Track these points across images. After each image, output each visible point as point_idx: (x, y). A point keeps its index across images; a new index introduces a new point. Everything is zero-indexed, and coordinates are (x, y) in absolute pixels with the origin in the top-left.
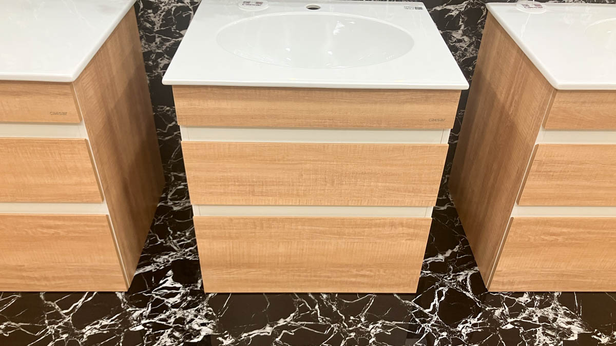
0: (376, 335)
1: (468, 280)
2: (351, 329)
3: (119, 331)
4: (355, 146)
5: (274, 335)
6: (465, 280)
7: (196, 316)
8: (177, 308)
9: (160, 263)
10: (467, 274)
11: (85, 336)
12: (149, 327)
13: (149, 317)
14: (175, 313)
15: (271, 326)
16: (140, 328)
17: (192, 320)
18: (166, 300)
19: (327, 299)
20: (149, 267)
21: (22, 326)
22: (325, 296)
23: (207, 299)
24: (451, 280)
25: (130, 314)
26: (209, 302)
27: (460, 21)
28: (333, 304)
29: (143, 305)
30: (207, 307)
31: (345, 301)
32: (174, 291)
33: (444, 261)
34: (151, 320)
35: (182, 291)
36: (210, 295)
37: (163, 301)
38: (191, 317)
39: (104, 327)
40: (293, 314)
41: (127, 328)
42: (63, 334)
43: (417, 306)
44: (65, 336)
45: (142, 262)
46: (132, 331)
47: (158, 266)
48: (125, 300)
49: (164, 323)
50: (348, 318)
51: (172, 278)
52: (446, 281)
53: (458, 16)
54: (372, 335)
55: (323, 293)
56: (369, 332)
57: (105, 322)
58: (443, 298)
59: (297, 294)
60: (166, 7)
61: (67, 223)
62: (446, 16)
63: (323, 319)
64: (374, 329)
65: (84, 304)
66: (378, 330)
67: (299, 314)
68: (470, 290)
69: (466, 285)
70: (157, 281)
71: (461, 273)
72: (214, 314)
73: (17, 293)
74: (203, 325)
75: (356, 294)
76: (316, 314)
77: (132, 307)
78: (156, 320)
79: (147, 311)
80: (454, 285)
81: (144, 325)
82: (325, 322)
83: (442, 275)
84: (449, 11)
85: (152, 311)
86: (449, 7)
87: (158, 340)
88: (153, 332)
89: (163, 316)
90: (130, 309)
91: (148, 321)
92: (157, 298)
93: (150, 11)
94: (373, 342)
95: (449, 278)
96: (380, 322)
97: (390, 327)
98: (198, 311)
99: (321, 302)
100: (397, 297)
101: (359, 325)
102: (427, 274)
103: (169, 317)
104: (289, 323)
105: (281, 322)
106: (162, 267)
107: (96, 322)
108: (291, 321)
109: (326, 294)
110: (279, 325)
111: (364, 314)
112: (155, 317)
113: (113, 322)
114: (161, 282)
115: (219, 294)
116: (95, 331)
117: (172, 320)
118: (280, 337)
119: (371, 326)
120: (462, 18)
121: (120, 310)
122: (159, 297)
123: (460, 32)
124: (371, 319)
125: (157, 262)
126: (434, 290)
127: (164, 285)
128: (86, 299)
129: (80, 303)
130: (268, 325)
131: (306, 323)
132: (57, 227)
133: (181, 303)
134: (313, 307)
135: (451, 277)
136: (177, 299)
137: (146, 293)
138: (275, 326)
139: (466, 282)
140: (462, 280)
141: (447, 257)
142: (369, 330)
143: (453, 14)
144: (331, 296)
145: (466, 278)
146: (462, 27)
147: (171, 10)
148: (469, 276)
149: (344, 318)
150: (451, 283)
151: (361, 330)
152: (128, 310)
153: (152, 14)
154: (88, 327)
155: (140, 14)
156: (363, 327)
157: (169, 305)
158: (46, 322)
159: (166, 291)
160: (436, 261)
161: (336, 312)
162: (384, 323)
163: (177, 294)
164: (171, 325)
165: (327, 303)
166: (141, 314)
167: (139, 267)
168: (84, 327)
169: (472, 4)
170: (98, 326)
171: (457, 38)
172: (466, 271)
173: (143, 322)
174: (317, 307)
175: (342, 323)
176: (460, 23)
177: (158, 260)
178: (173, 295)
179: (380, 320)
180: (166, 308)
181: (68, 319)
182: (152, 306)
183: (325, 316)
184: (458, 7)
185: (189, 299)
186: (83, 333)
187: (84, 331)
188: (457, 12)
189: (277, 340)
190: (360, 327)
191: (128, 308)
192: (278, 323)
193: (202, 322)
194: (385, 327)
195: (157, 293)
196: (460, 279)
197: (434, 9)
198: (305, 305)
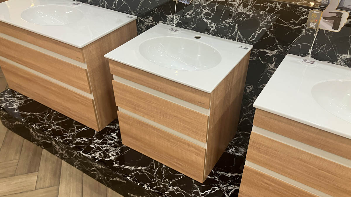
0: (170, 191)
1: (233, 190)
2: (163, 184)
3: (86, 144)
4: (171, 103)
5: (133, 171)
6: (231, 190)
7: (113, 151)
8: (109, 145)
9: (117, 126)
10: (235, 188)
11: (76, 141)
12: (96, 148)
13: (99, 144)
14: (107, 147)
15: (135, 167)
16: (93, 146)
17: (111, 152)
18: (108, 141)
19: (164, 168)
20: (112, 126)
21: (62, 129)
22: (164, 166)
23: (122, 147)
24: (224, 186)
25: (94, 140)
26: (121, 148)
27: (273, 59)
28: (164, 171)
29: (100, 139)
30: (119, 149)
31: (170, 172)
32: (113, 139)
33: (229, 177)
34: (98, 146)
35: (116, 140)
36: (124, 146)
37: (108, 140)
38: (112, 150)
39: (83, 141)
40: (146, 167)
41: (90, 145)
42: (71, 137)
43: (198, 189)
44: (71, 138)
45: (112, 124)
46: (90, 147)
47: (115, 127)
48: (96, 135)
49: (101, 148)
50: (165, 179)
51: (117, 134)
52: (222, 185)
53: (272, 56)
54: (169, 190)
55: (164, 165)
56: (169, 189)
57: (85, 139)
58: (213, 192)
59: (154, 160)
60: (147, 24)
61: (81, 98)
62: (266, 55)
63: (155, 174)
64: (171, 189)
65: (83, 130)
66: (173, 190)
67: (149, 168)
68: (229, 195)
69: (230, 192)
70: (111, 132)
71: (232, 186)
72: (120, 153)
73: (68, 118)
74: (113, 155)
75: (177, 171)
76: (155, 171)
77: (96, 138)
78: (100, 146)
79: (99, 141)
80: (224, 189)
81: (95, 146)
82: (155, 176)
83: (222, 182)
84: (267, 53)
85: (101, 143)
86: (267, 51)
87: (95, 153)
88: (96, 149)
89: (103, 146)
90: (95, 139)
91: (97, 145)
92: (106, 139)
93: (141, 24)
94: (167, 193)
95: (224, 185)
96: (177, 187)
97: (179, 191)
98: (115, 149)
99: (161, 167)
100: (193, 181)
101: (167, 184)
102: (216, 178)
103: (105, 147)
104: (142, 170)
105: (140, 168)
106: (116, 128)
107: (82, 138)
108: (143, 169)
109: (165, 166)
110: (138, 168)
111: (173, 181)
112: (100, 145)
113: (87, 141)
114: (112, 133)
115: (127, 147)
116: (80, 141)
117: (105, 149)
118: (134, 173)
119: (172, 187)
120: (274, 58)
121: (92, 137)
122: (107, 138)
123: (273, 65)
124: (174, 184)
125: (116, 125)
126: (213, 186)
127: (112, 135)
128: (85, 129)
129: (82, 129)
130: (134, 166)
131: (148, 173)
132: (78, 98)
133: (112, 144)
134: (156, 168)
135: (226, 185)
136: (112, 142)
137: (104, 135)
138: (136, 168)
139: (231, 191)
140: (230, 189)
141: (233, 176)
142: (170, 188)
143: (269, 55)
144: (167, 167)
145: (233, 189)
146: (274, 63)
147: (148, 25)
148: (235, 189)
149: (164, 178)
150: (223, 187)
151: (166, 186)
152: (94, 138)
153: (142, 26)
154: (79, 139)
155: (138, 24)
156: (168, 186)
157: (108, 143)
158: (69, 131)
159: (111, 137)
160: (226, 175)
161: (163, 174)
162: (178, 188)
163: (113, 140)
164: (103, 150)
165: (162, 169)
166: (97, 142)
167: (109, 125)
168: (78, 138)
169: (280, 52)
170: (82, 140)
171: (271, 67)
172: (236, 186)
173: (96, 145)
174: (157, 169)
175: (161, 180)
176: (273, 61)
177: (117, 125)
178: (112, 140)
179: (177, 186)
180: (106, 143)
181: (76, 133)
182: (102, 141)
183: (157, 174)
184: (272, 52)
185: (116, 144)
186: (76, 140)
187: (77, 139)
188: (272, 55)
189: (133, 173)
190: (167, 185)
191: (95, 138)
192: (138, 167)
193: (113, 154)
194: (177, 190)
195: (108, 137)
196: (229, 188)
197: (259, 50)
198: (154, 166)
